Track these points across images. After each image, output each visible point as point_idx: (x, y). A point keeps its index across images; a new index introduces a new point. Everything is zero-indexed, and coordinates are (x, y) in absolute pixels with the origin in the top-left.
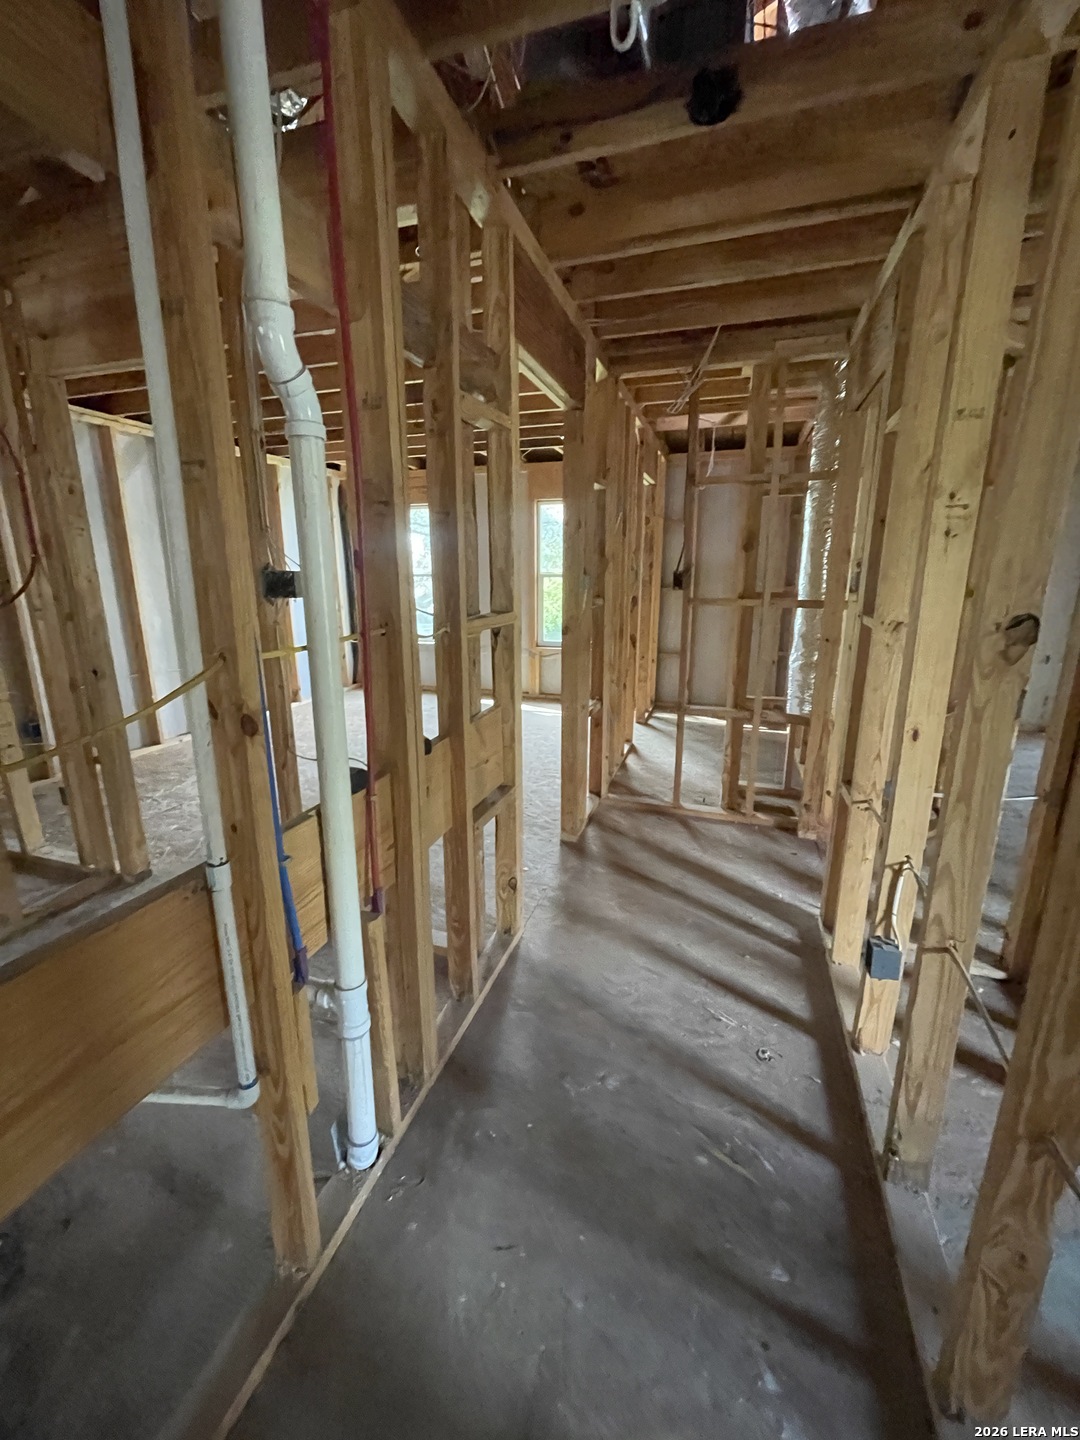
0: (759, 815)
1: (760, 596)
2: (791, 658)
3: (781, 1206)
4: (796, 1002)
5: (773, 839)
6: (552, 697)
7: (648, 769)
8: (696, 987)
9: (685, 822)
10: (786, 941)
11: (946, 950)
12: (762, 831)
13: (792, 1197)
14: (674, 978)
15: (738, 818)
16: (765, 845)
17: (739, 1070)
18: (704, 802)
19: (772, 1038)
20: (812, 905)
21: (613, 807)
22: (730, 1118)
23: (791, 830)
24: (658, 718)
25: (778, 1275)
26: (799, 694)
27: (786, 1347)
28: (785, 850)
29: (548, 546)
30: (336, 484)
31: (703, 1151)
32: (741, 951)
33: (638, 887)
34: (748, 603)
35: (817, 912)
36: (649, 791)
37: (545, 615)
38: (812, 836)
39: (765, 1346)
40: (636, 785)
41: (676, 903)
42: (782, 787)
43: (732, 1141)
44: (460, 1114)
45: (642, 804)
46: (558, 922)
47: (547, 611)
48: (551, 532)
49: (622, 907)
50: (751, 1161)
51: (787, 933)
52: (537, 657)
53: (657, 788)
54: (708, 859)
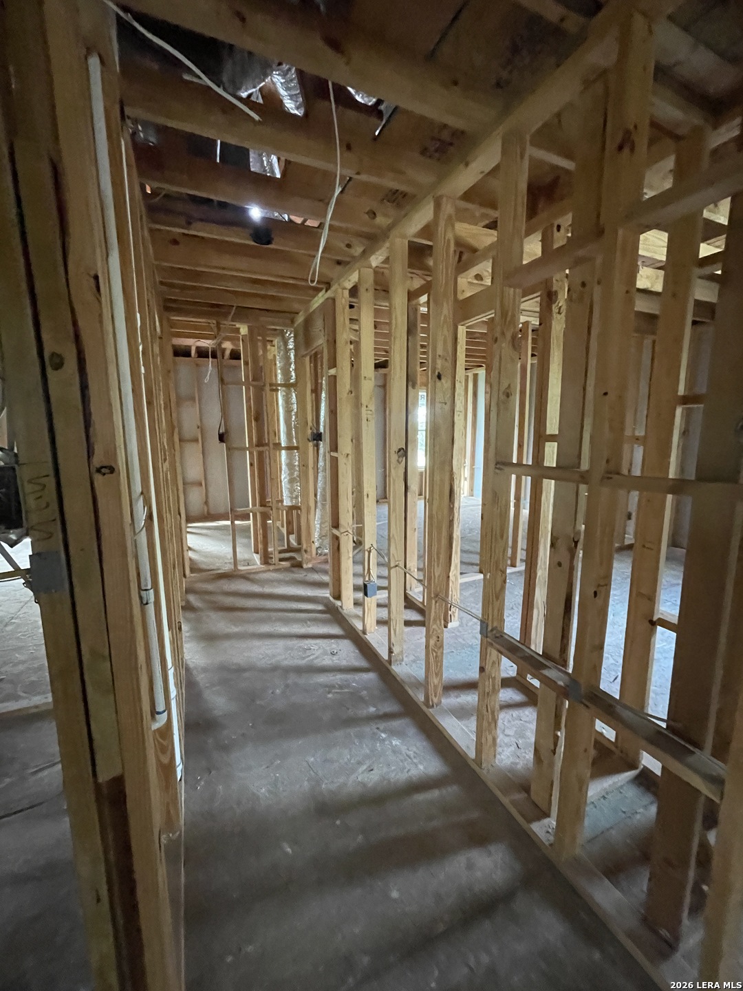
0: (281, 563)
1: (268, 445)
2: (283, 477)
3: (364, 693)
4: (336, 630)
5: (293, 572)
7: (206, 557)
8: (293, 642)
9: (245, 577)
10: (321, 610)
11: (396, 566)
12: (286, 570)
13: (366, 688)
14: (281, 643)
15: (271, 568)
16: (290, 576)
17: (327, 661)
18: (248, 565)
19: (334, 646)
20: (326, 593)
21: (196, 582)
22: (333, 678)
23: (299, 565)
24: (191, 527)
25: (372, 709)
26: (290, 495)
27: (382, 725)
28: (300, 575)
31: (329, 693)
32: (304, 621)
33: (239, 614)
34: (261, 449)
35: (328, 595)
36: (212, 567)
38: (310, 566)
39: (378, 728)
40: (204, 567)
41: (263, 614)
42: (286, 547)
43: (337, 684)
44: (210, 741)
45: (213, 575)
46: (203, 645)
49: (235, 625)
50: (348, 686)
51: (320, 607)
53: (217, 565)
54: (268, 590)
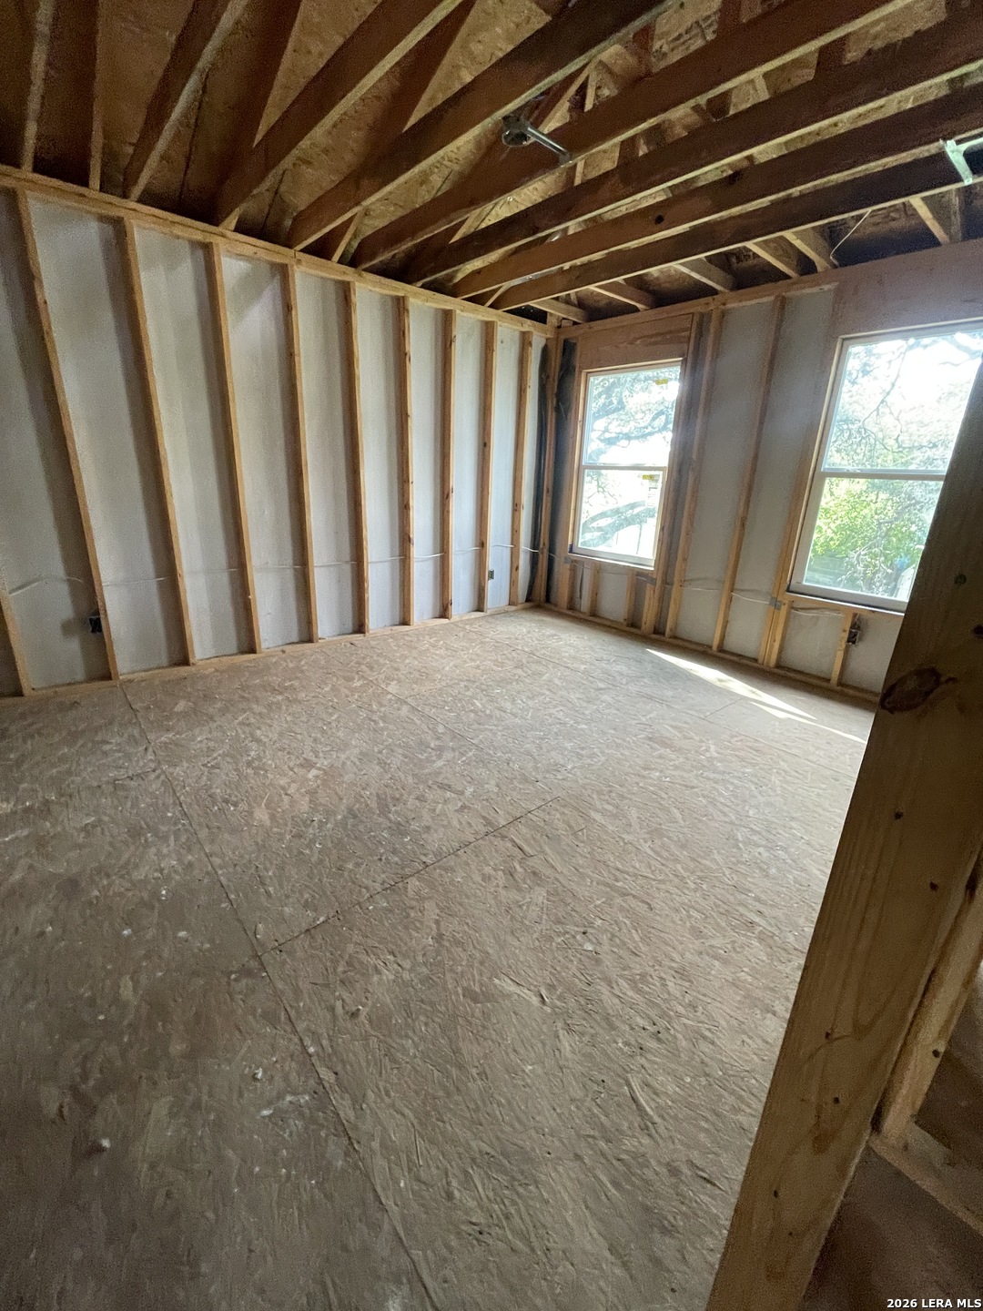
6: (799, 677)
29: (838, 451)
30: (538, 342)
37: (815, 536)
47: (820, 531)
48: (846, 435)
52: (784, 609)
